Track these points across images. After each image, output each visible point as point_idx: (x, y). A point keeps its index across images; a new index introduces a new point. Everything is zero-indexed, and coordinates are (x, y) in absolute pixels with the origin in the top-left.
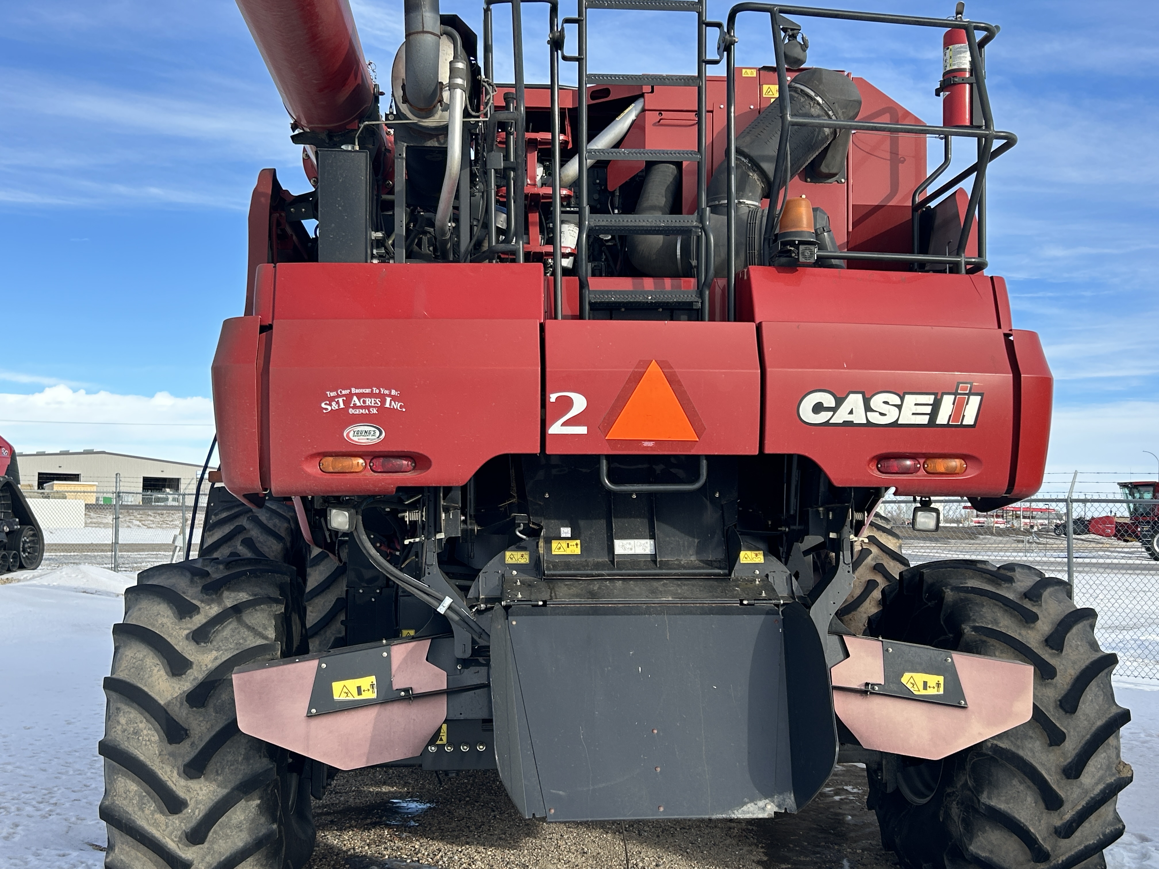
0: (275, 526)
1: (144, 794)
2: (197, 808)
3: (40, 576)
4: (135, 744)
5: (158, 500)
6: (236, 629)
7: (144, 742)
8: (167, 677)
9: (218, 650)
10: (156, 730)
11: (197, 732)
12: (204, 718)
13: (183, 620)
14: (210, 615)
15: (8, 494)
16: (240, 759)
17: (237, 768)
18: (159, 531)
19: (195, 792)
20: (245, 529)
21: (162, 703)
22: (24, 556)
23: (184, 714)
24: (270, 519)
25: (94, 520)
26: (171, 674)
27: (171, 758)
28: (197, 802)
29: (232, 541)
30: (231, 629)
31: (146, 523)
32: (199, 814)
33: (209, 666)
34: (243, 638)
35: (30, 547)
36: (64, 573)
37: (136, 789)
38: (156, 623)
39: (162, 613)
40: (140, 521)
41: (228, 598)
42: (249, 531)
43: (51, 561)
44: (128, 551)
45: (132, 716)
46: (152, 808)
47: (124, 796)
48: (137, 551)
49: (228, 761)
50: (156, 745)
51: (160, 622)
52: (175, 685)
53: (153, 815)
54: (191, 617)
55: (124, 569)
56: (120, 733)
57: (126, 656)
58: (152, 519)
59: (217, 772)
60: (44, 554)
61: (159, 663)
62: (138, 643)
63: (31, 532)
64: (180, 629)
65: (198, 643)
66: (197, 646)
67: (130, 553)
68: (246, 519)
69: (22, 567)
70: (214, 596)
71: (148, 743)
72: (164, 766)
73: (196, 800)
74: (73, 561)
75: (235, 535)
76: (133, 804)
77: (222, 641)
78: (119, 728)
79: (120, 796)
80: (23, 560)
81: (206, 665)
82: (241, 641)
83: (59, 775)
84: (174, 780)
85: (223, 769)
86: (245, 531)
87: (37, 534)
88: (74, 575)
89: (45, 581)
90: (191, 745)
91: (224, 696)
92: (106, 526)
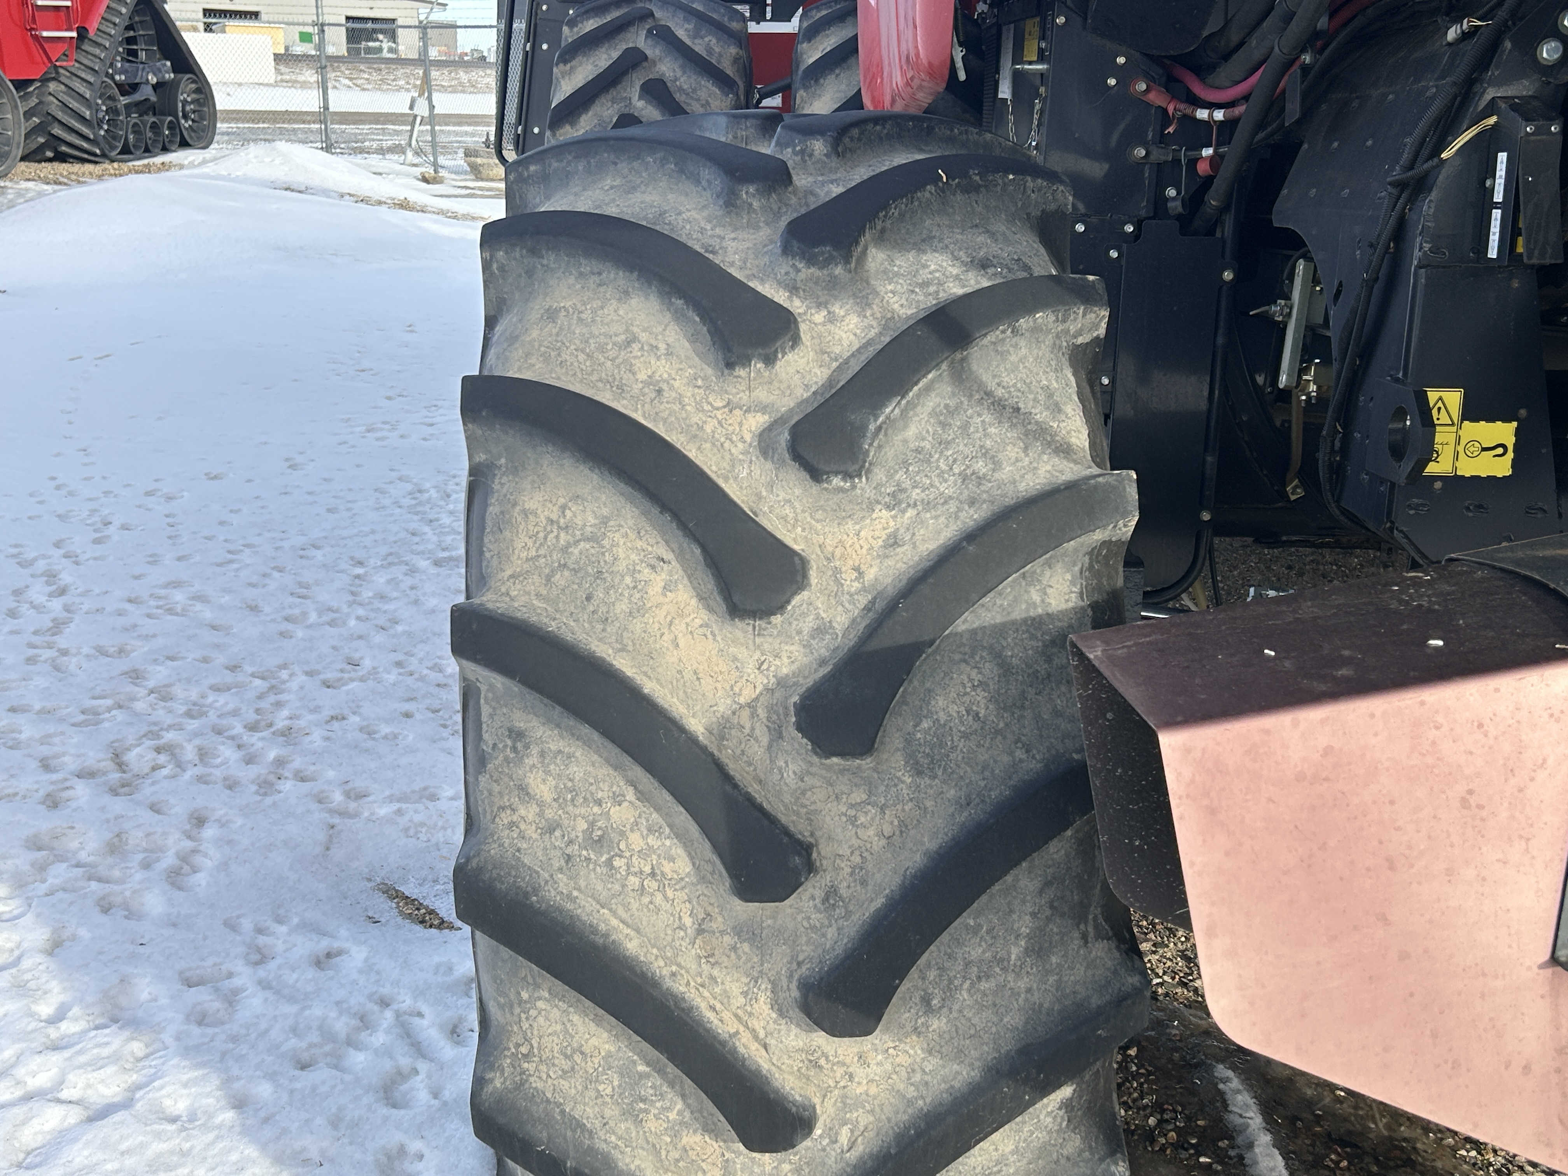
0: (710, 51)
1: (642, 1068)
2: (845, 1124)
3: (215, 159)
4: (599, 887)
5: (368, 50)
6: (952, 412)
7: (634, 881)
8: (704, 615)
9: (895, 502)
10: (680, 836)
11: (845, 851)
12: (870, 794)
13: (741, 372)
14: (837, 350)
15: (148, 18)
16: (1015, 952)
17: (1001, 987)
18: (378, 95)
19: (840, 1071)
20: (646, 58)
21: (697, 725)
22: (187, 125)
23: (790, 777)
24: (696, 35)
25: (284, 77)
26: (721, 606)
27: (746, 947)
28: (846, 1104)
29: (619, 87)
30: (933, 413)
31: (359, 82)
32: (851, 1146)
33: (871, 574)
34: (985, 453)
35: (194, 112)
36: (251, 156)
37: (611, 1047)
38: (627, 377)
39: (644, 336)
40: (351, 79)
41: (889, 276)
42: (654, 63)
43: (233, 137)
44: (341, 123)
45: (577, 771)
46: (672, 1116)
47: (566, 1065)
48: (354, 124)
49: (968, 964)
50: (682, 895)
51: (642, 376)
52: (742, 653)
53: (676, 1135)
54: (770, 360)
55: (338, 150)
56: (532, 832)
57: (525, 513)
58: (366, 76)
59: (926, 1000)
60: (219, 125)
61: (668, 556)
62: (568, 462)
63: (193, 86)
64: (730, 406)
65: (816, 475)
66: (815, 489)
67: (344, 127)
68: (643, 33)
69: (184, 144)
70: (838, 270)
71: (651, 885)
72: (716, 972)
73: (844, 1097)
74: (262, 137)
75: (625, 73)
76: (599, 1095)
77: (905, 464)
78: (529, 812)
79: (550, 1063)
80: (185, 133)
81: (857, 569)
82: (980, 466)
83: (290, 626)
84: (758, 1025)
85: (950, 990)
86: (645, 64)
87: (203, 90)
88: (267, 160)
89: (222, 168)
90: (826, 900)
91: (941, 702)
92: (304, 85)
